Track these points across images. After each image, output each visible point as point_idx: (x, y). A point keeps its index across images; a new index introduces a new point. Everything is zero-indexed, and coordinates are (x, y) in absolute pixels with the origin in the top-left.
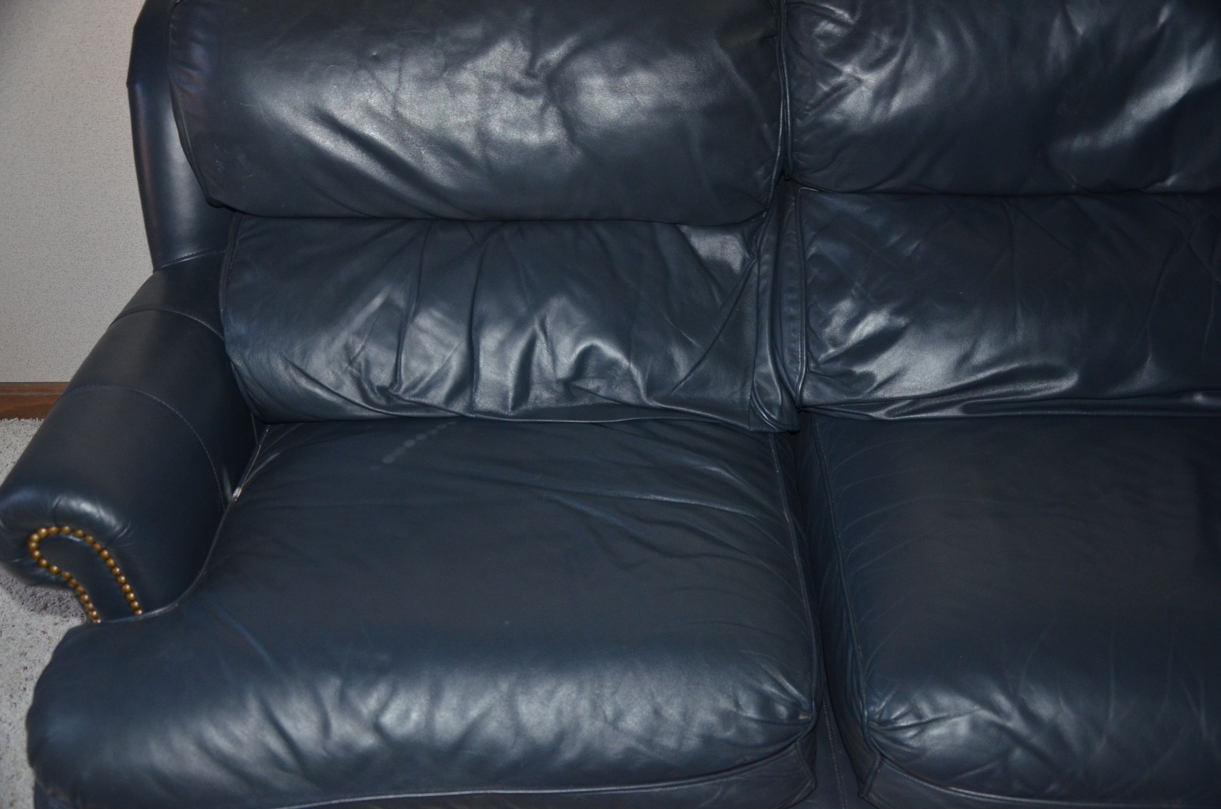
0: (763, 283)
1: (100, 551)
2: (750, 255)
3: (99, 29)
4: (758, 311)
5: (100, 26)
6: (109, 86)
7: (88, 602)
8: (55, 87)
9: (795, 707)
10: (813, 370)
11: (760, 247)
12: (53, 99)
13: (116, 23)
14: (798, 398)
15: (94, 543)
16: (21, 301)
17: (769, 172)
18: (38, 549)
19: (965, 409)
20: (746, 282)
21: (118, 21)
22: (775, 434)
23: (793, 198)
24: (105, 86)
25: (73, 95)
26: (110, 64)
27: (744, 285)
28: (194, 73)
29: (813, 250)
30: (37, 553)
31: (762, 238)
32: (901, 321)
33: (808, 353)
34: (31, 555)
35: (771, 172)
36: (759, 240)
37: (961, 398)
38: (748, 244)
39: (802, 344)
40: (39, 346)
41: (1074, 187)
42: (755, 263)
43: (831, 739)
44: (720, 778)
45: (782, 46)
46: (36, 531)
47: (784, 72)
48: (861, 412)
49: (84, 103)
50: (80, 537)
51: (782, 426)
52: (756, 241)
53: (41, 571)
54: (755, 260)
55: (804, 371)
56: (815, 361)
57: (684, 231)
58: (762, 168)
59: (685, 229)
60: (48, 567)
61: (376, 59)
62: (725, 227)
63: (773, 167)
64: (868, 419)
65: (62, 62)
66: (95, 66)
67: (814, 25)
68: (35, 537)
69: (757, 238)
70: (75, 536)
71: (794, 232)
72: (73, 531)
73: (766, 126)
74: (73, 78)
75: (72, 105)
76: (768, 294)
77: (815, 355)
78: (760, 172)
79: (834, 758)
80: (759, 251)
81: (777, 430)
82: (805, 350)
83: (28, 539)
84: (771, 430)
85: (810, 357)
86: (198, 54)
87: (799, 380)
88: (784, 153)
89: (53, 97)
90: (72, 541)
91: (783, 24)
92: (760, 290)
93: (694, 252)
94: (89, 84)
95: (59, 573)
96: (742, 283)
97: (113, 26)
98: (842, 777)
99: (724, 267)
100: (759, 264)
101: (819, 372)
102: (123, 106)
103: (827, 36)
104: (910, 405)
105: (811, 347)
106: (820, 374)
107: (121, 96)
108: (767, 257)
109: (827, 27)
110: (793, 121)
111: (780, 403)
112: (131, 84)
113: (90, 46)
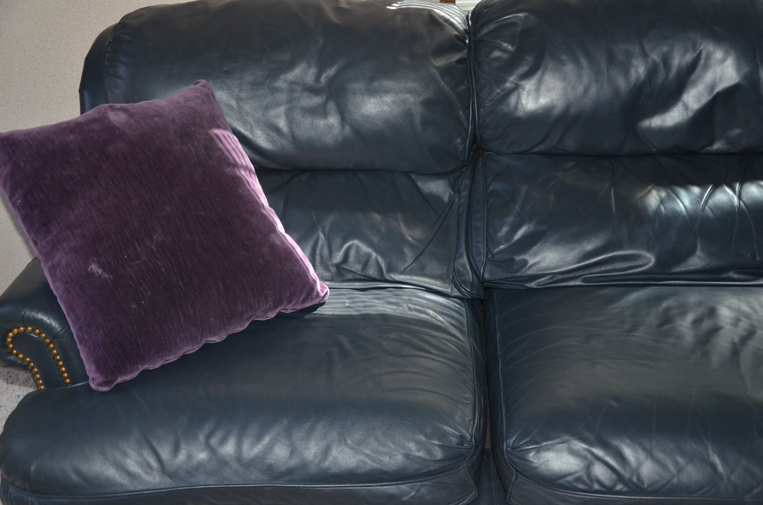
0: (461, 209)
1: (49, 344)
2: (453, 192)
3: (64, 67)
4: (459, 225)
5: (64, 66)
6: (68, 102)
7: (39, 379)
8: (36, 103)
9: (462, 438)
10: (490, 259)
11: (460, 187)
12: (34, 111)
13: (75, 63)
14: (481, 276)
15: (45, 338)
16: (5, 241)
17: (464, 141)
18: (12, 342)
19: (584, 280)
20: (451, 207)
21: (76, 62)
22: (468, 299)
23: (481, 159)
24: (66, 103)
25: (46, 108)
26: (70, 89)
27: (450, 210)
28: (119, 81)
29: (491, 188)
30: (11, 346)
31: (462, 182)
32: (543, 228)
33: (487, 248)
34: (7, 346)
35: (466, 141)
36: (460, 183)
37: (580, 274)
38: (453, 186)
39: (483, 243)
40: (14, 271)
41: (655, 150)
42: (457, 196)
43: (492, 474)
44: (416, 482)
45: (472, 66)
46: (11, 331)
47: (473, 81)
48: (520, 284)
49: (52, 113)
50: (37, 335)
51: (472, 295)
52: (458, 184)
53: (12, 358)
54: (456, 195)
55: (485, 260)
56: (491, 253)
57: (413, 178)
58: (460, 138)
59: (413, 176)
60: (17, 355)
61: (227, 72)
62: (439, 175)
63: (467, 137)
64: (524, 288)
65: (41, 88)
66: (61, 90)
67: (490, 53)
68: (11, 334)
69: (458, 182)
70: (34, 334)
71: (481, 178)
72: (33, 330)
73: (461, 113)
74: (47, 98)
75: (45, 114)
76: (464, 215)
77: (492, 250)
78: (459, 141)
79: (493, 484)
80: (459, 190)
81: (469, 297)
82: (485, 247)
83: (6, 336)
84: (465, 297)
85: (489, 251)
86: (122, 70)
87: (482, 265)
88: (474, 129)
89: (34, 109)
90: (32, 337)
91: (472, 53)
92: (460, 213)
93: (418, 190)
94: (56, 101)
95: (23, 359)
96: (448, 208)
97: (73, 65)
98: (497, 494)
99: (437, 198)
100: (459, 197)
101: (494, 259)
102: (76, 115)
103: (498, 59)
104: (550, 279)
105: (489, 245)
106: (494, 261)
107: (75, 109)
108: (465, 193)
109: (497, 54)
110: (478, 110)
111: (471, 281)
112: (81, 91)
113: (59, 78)
